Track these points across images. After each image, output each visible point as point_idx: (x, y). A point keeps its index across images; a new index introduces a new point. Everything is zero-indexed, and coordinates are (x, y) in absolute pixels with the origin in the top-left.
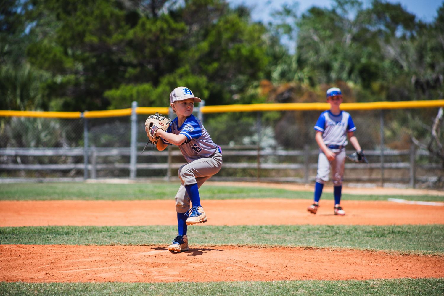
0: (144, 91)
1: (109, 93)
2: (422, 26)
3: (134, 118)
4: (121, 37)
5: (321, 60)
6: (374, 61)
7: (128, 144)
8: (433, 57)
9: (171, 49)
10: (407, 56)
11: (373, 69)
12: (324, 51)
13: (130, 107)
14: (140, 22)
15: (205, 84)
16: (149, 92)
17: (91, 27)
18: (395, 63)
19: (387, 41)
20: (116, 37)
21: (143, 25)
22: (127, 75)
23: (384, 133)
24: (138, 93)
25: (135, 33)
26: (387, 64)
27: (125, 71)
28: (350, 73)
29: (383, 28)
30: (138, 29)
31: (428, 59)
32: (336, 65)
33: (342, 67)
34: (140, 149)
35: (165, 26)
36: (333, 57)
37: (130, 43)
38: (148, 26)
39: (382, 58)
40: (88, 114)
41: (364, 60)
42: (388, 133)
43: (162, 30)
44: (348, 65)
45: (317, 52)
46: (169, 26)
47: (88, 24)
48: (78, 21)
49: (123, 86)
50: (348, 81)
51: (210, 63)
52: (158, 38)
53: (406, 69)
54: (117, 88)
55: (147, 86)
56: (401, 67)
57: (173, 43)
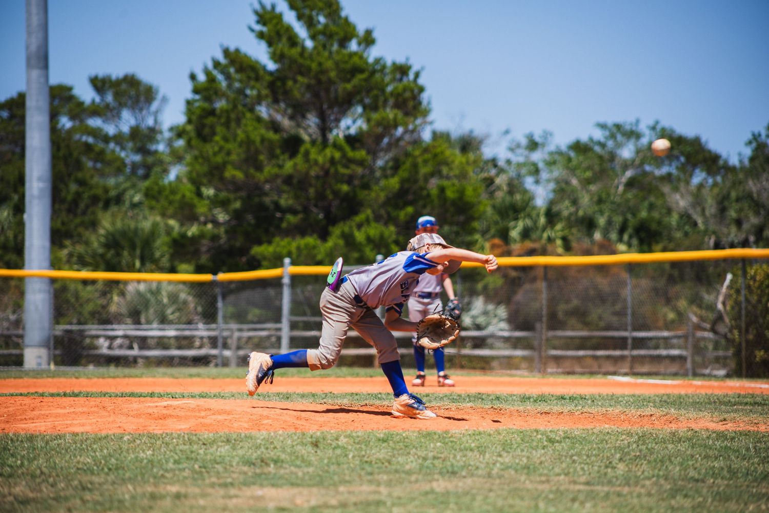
0: (307, 246)
1: (258, 250)
2: (728, 169)
3: (286, 280)
4: (275, 170)
5: (581, 213)
6: (656, 215)
7: (278, 319)
8: (740, 210)
9: (345, 188)
10: (703, 210)
11: (654, 226)
12: (585, 200)
13: (281, 265)
14: (302, 149)
15: (394, 237)
16: (314, 247)
17: (234, 157)
18: (686, 218)
19: (676, 189)
20: (269, 170)
21: (307, 154)
22: (284, 225)
23: (665, 316)
24: (299, 248)
25: (295, 165)
26: (674, 219)
27: (281, 220)
28: (622, 231)
29: (674, 171)
30: (299, 159)
31: (732, 214)
32: (602, 221)
33: (609, 222)
34: (293, 326)
35: (337, 155)
36: (596, 208)
37: (288, 180)
38: (313, 155)
39: (669, 211)
40: (222, 276)
41: (644, 214)
42: (671, 316)
43: (332, 161)
44: (618, 219)
45: (575, 202)
46: (344, 155)
47: (229, 153)
48: (216, 149)
49: (277, 239)
50: (618, 244)
51: (403, 207)
52: (327, 173)
53: (701, 226)
54: (270, 242)
55: (310, 240)
56: (695, 224)
57: (349, 180)
